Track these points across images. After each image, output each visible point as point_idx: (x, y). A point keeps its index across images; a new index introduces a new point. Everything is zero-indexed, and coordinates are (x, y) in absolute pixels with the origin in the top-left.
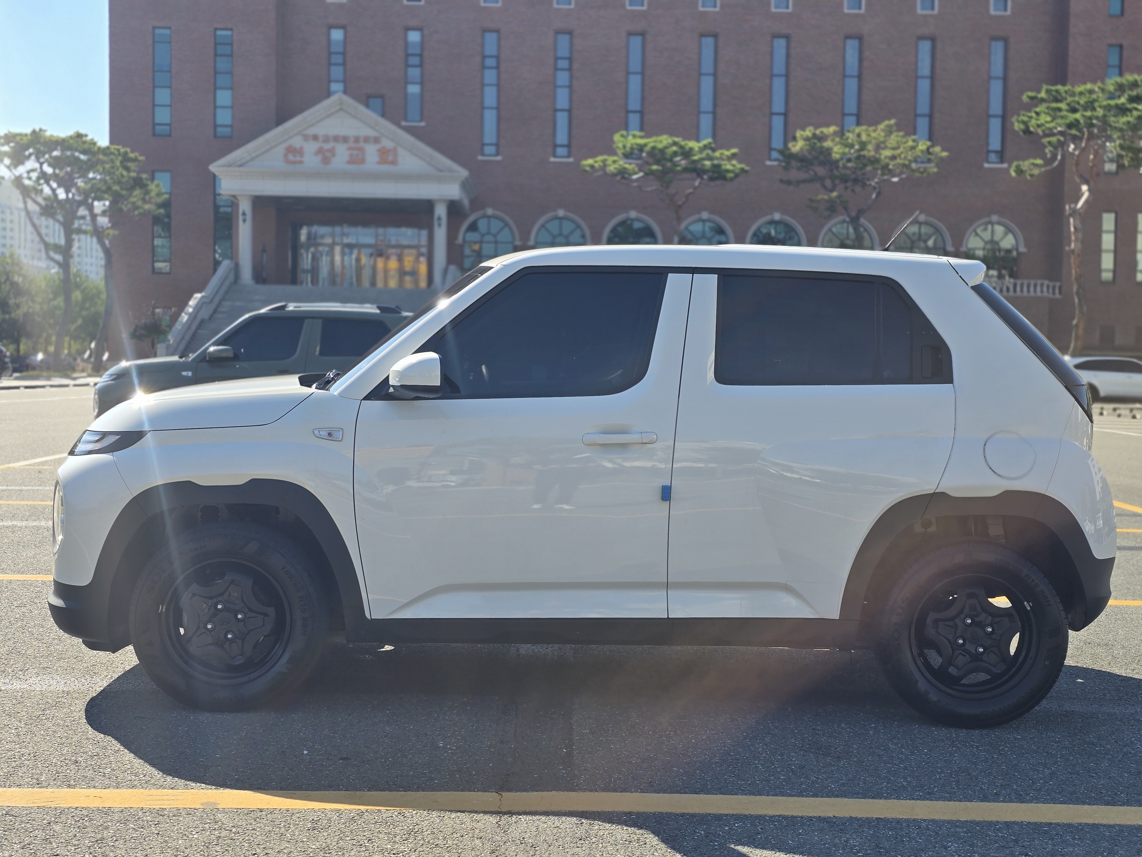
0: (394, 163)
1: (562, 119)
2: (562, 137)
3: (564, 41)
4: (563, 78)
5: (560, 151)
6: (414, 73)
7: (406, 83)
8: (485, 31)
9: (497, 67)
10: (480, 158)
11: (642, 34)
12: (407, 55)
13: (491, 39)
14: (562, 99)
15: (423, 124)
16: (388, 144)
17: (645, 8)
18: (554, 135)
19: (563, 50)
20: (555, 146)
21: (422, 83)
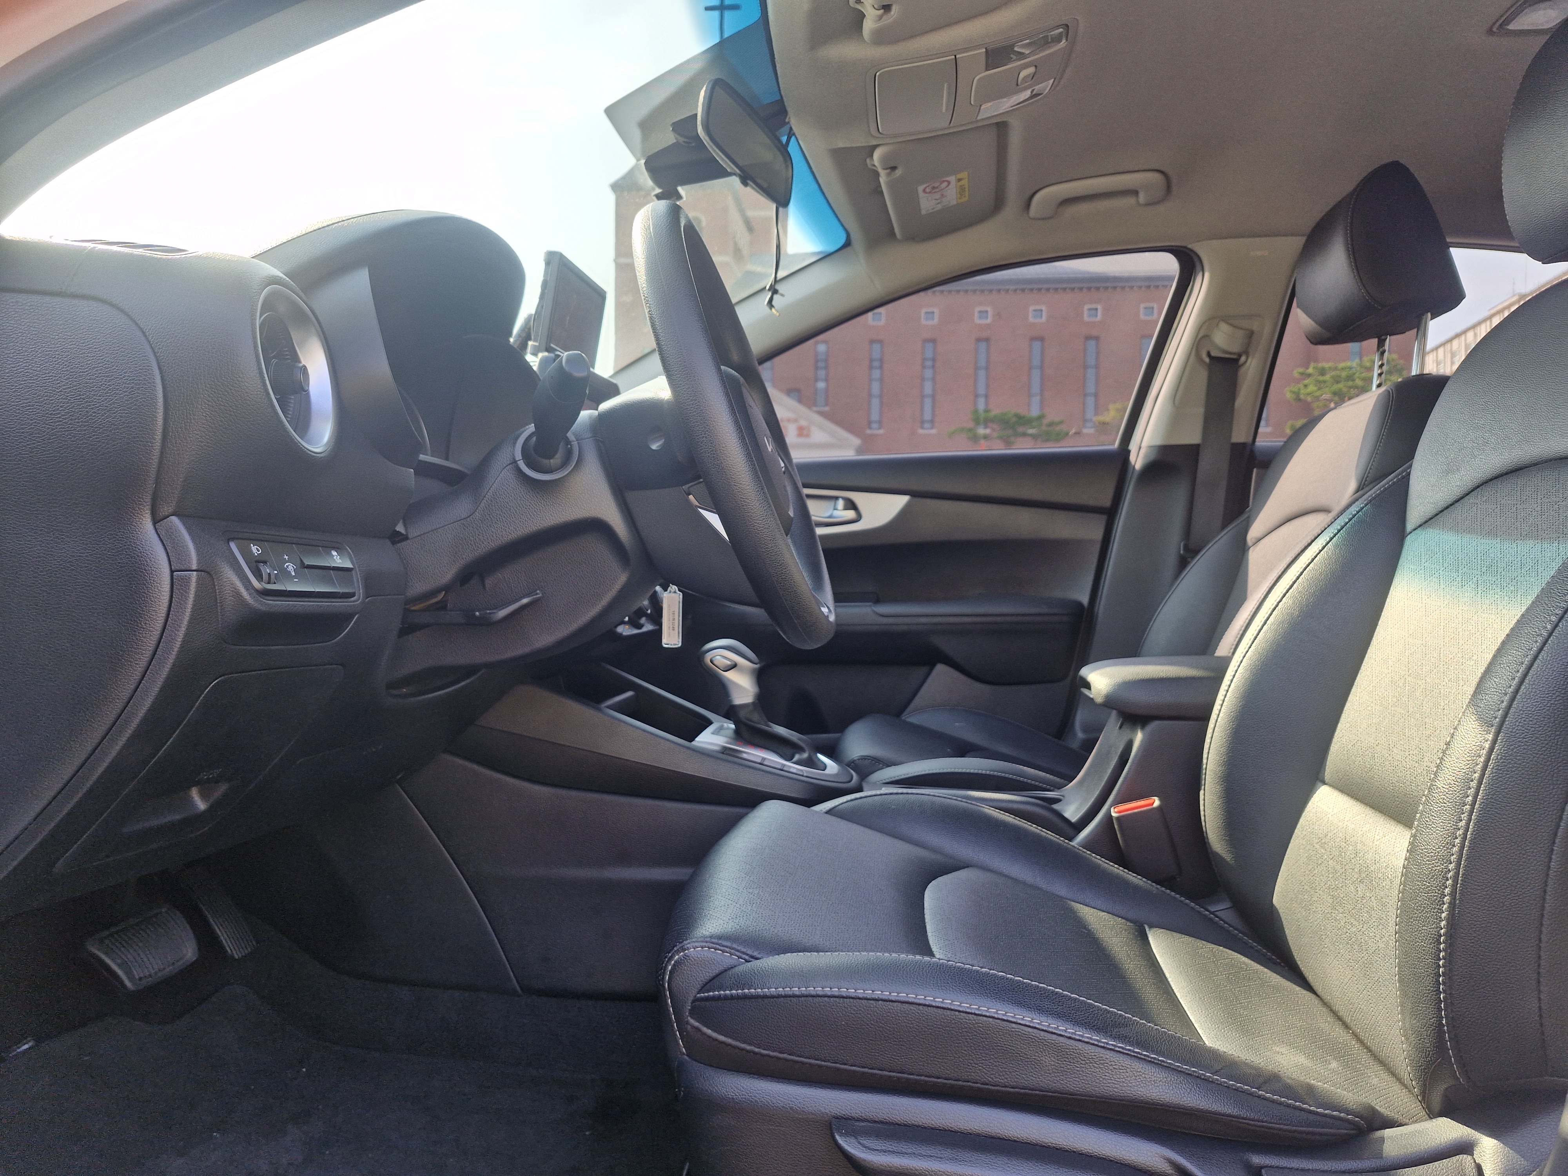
0: (808, 436)
1: (928, 402)
2: (927, 416)
3: (929, 347)
4: (928, 373)
5: (926, 425)
6: (822, 373)
7: (816, 380)
8: (872, 342)
9: (881, 367)
10: (869, 432)
11: (987, 340)
12: (817, 361)
13: (876, 347)
14: (928, 388)
15: (827, 409)
16: (803, 423)
17: (989, 321)
18: (922, 414)
19: (929, 354)
20: (923, 422)
21: (826, 380)
